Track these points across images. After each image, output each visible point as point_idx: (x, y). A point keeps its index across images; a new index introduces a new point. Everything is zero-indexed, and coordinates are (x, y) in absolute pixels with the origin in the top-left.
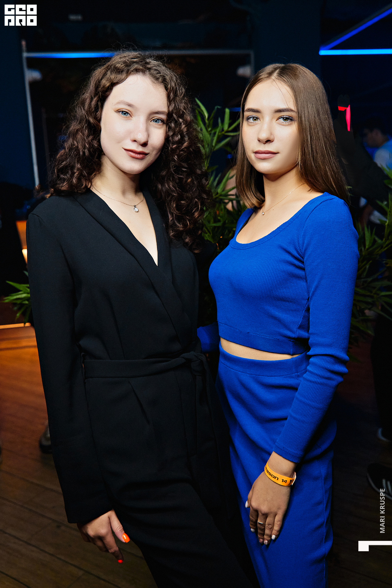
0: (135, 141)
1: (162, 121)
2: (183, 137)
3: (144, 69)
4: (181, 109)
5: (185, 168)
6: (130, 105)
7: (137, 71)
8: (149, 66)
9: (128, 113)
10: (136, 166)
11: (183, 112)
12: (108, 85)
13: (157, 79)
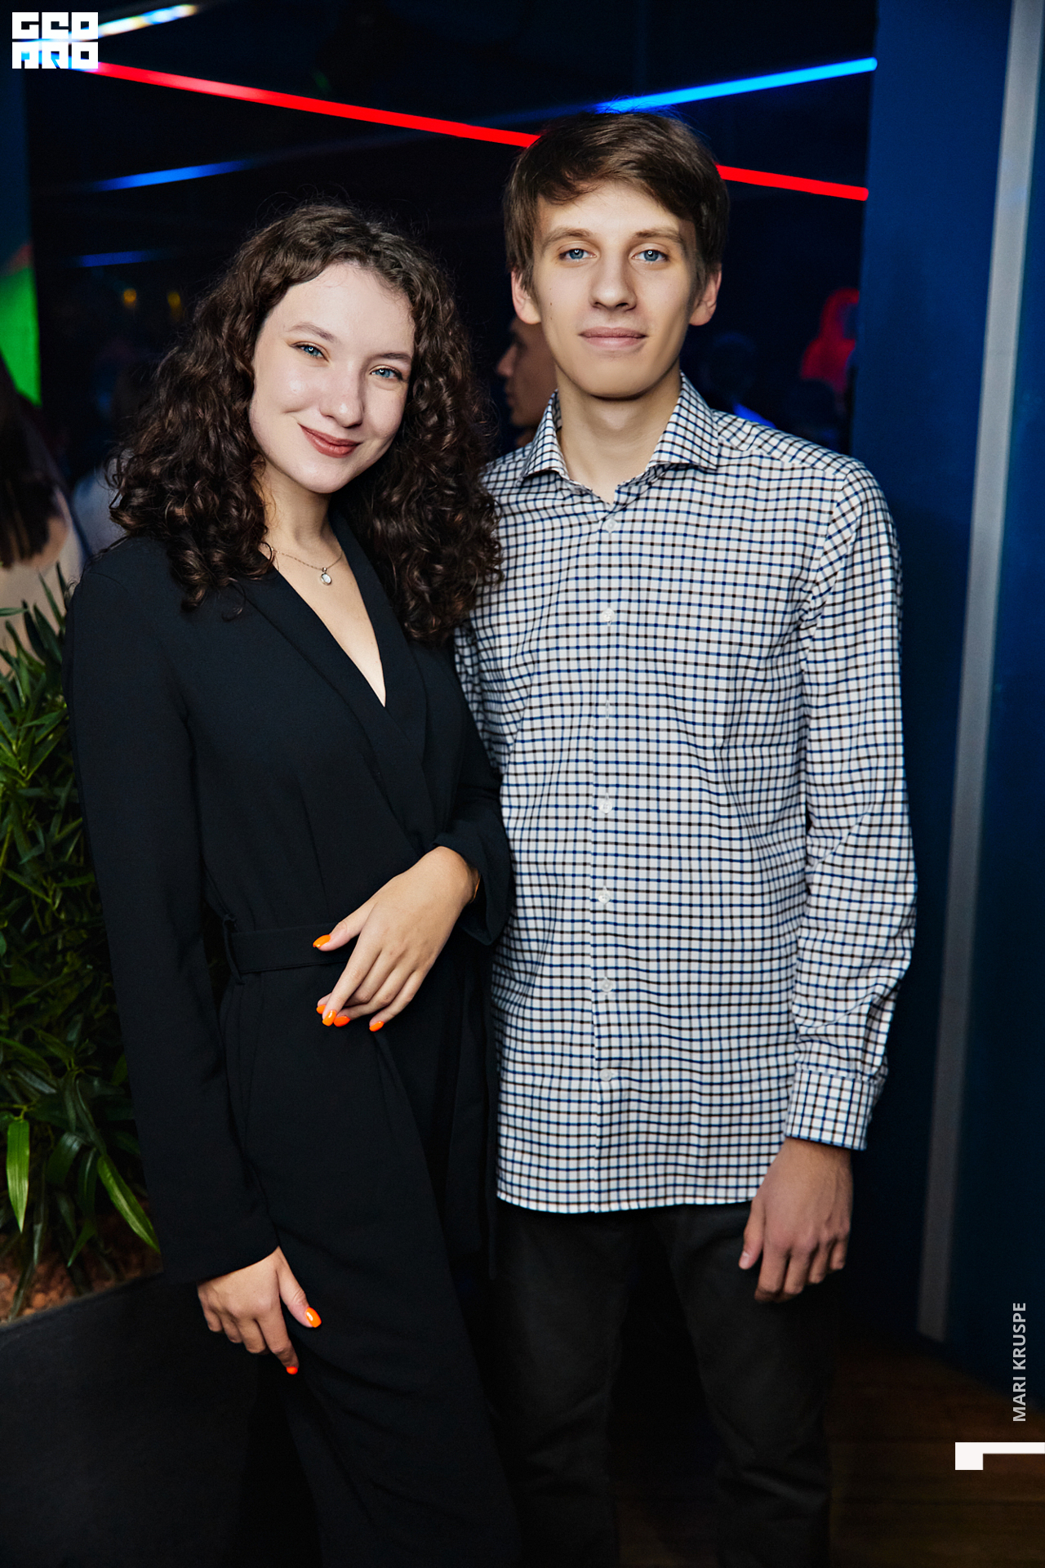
0: (331, 417)
1: (398, 375)
2: (442, 419)
3: (365, 252)
4: (442, 353)
5: (451, 488)
6: (325, 335)
7: (347, 256)
8: (376, 247)
9: (318, 351)
10: (329, 474)
11: (447, 359)
12: (276, 282)
13: (393, 279)
